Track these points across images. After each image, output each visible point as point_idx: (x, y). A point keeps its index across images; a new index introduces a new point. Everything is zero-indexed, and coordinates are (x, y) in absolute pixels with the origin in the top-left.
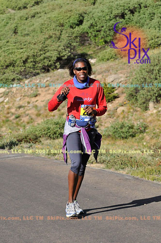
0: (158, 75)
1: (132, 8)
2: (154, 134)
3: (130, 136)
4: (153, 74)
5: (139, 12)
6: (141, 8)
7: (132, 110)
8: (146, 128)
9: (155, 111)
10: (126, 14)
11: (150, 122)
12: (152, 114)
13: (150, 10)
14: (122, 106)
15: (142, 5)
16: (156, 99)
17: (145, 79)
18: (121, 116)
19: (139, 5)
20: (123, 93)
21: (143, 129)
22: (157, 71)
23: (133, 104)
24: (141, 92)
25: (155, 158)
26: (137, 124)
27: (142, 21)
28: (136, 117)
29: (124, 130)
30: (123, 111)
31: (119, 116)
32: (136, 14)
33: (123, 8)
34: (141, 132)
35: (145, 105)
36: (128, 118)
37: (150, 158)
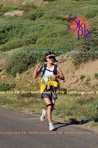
0: (21, 60)
1: (8, 28)
2: (19, 88)
3: (8, 89)
4: (18, 59)
5: (12, 30)
6: (12, 28)
7: (8, 77)
8: (15, 85)
9: (19, 77)
10: (5, 31)
11: (17, 83)
12: (18, 79)
13: (17, 29)
14: (4, 75)
15: (13, 27)
16: (20, 72)
17: (15, 62)
18: (3, 80)
19: (12, 26)
20: (4, 69)
21: (14, 86)
22: (20, 58)
23: (9, 74)
24: (13, 68)
25: (19, 100)
26: (10, 84)
27: (13, 34)
28: (10, 80)
29: (4, 86)
30: (4, 77)
31: (2, 80)
32: (10, 31)
33: (4, 28)
34: (13, 87)
35: (14, 74)
36: (6, 81)
37: (17, 100)
